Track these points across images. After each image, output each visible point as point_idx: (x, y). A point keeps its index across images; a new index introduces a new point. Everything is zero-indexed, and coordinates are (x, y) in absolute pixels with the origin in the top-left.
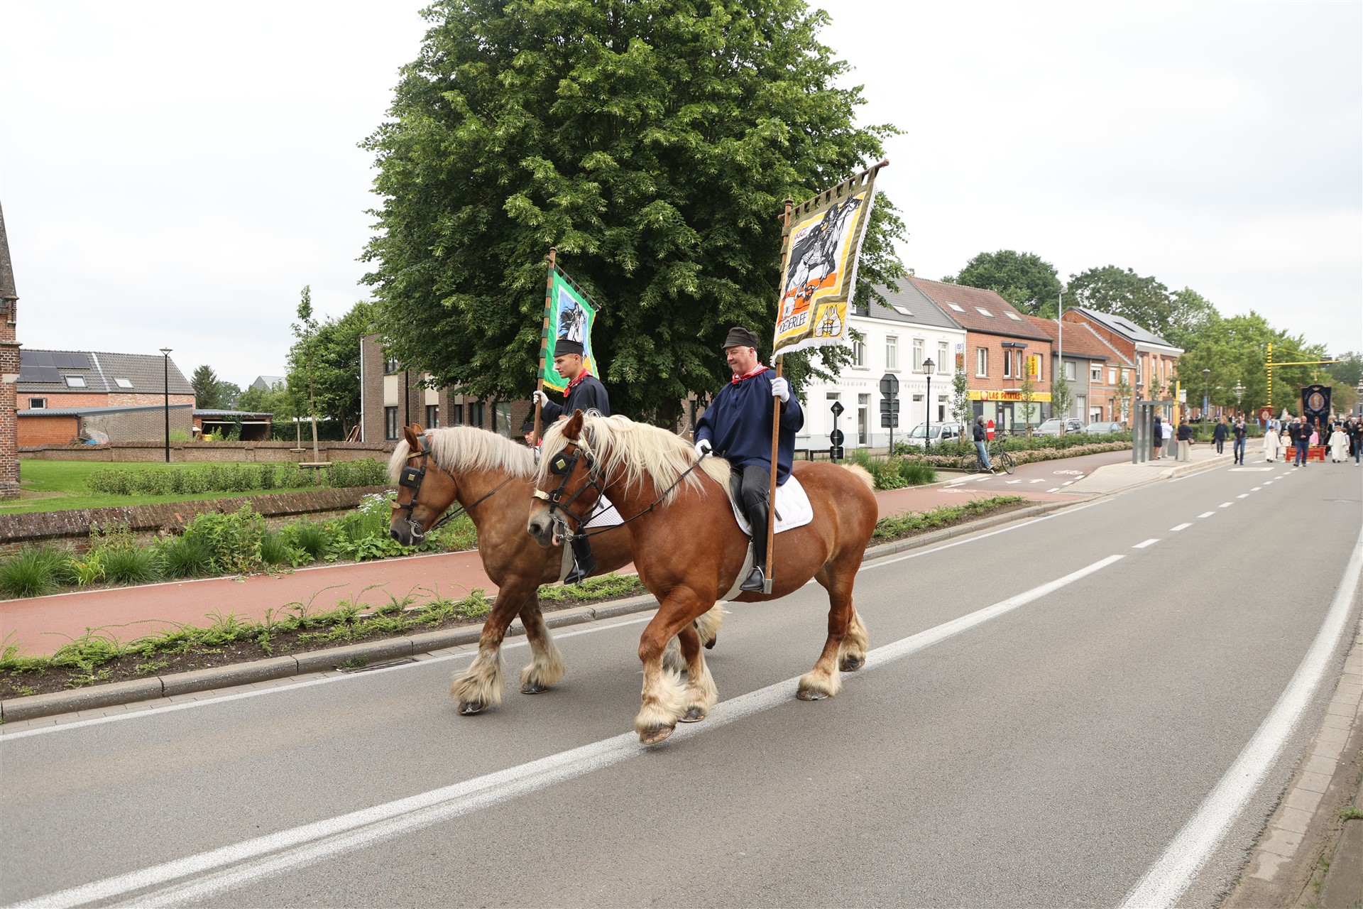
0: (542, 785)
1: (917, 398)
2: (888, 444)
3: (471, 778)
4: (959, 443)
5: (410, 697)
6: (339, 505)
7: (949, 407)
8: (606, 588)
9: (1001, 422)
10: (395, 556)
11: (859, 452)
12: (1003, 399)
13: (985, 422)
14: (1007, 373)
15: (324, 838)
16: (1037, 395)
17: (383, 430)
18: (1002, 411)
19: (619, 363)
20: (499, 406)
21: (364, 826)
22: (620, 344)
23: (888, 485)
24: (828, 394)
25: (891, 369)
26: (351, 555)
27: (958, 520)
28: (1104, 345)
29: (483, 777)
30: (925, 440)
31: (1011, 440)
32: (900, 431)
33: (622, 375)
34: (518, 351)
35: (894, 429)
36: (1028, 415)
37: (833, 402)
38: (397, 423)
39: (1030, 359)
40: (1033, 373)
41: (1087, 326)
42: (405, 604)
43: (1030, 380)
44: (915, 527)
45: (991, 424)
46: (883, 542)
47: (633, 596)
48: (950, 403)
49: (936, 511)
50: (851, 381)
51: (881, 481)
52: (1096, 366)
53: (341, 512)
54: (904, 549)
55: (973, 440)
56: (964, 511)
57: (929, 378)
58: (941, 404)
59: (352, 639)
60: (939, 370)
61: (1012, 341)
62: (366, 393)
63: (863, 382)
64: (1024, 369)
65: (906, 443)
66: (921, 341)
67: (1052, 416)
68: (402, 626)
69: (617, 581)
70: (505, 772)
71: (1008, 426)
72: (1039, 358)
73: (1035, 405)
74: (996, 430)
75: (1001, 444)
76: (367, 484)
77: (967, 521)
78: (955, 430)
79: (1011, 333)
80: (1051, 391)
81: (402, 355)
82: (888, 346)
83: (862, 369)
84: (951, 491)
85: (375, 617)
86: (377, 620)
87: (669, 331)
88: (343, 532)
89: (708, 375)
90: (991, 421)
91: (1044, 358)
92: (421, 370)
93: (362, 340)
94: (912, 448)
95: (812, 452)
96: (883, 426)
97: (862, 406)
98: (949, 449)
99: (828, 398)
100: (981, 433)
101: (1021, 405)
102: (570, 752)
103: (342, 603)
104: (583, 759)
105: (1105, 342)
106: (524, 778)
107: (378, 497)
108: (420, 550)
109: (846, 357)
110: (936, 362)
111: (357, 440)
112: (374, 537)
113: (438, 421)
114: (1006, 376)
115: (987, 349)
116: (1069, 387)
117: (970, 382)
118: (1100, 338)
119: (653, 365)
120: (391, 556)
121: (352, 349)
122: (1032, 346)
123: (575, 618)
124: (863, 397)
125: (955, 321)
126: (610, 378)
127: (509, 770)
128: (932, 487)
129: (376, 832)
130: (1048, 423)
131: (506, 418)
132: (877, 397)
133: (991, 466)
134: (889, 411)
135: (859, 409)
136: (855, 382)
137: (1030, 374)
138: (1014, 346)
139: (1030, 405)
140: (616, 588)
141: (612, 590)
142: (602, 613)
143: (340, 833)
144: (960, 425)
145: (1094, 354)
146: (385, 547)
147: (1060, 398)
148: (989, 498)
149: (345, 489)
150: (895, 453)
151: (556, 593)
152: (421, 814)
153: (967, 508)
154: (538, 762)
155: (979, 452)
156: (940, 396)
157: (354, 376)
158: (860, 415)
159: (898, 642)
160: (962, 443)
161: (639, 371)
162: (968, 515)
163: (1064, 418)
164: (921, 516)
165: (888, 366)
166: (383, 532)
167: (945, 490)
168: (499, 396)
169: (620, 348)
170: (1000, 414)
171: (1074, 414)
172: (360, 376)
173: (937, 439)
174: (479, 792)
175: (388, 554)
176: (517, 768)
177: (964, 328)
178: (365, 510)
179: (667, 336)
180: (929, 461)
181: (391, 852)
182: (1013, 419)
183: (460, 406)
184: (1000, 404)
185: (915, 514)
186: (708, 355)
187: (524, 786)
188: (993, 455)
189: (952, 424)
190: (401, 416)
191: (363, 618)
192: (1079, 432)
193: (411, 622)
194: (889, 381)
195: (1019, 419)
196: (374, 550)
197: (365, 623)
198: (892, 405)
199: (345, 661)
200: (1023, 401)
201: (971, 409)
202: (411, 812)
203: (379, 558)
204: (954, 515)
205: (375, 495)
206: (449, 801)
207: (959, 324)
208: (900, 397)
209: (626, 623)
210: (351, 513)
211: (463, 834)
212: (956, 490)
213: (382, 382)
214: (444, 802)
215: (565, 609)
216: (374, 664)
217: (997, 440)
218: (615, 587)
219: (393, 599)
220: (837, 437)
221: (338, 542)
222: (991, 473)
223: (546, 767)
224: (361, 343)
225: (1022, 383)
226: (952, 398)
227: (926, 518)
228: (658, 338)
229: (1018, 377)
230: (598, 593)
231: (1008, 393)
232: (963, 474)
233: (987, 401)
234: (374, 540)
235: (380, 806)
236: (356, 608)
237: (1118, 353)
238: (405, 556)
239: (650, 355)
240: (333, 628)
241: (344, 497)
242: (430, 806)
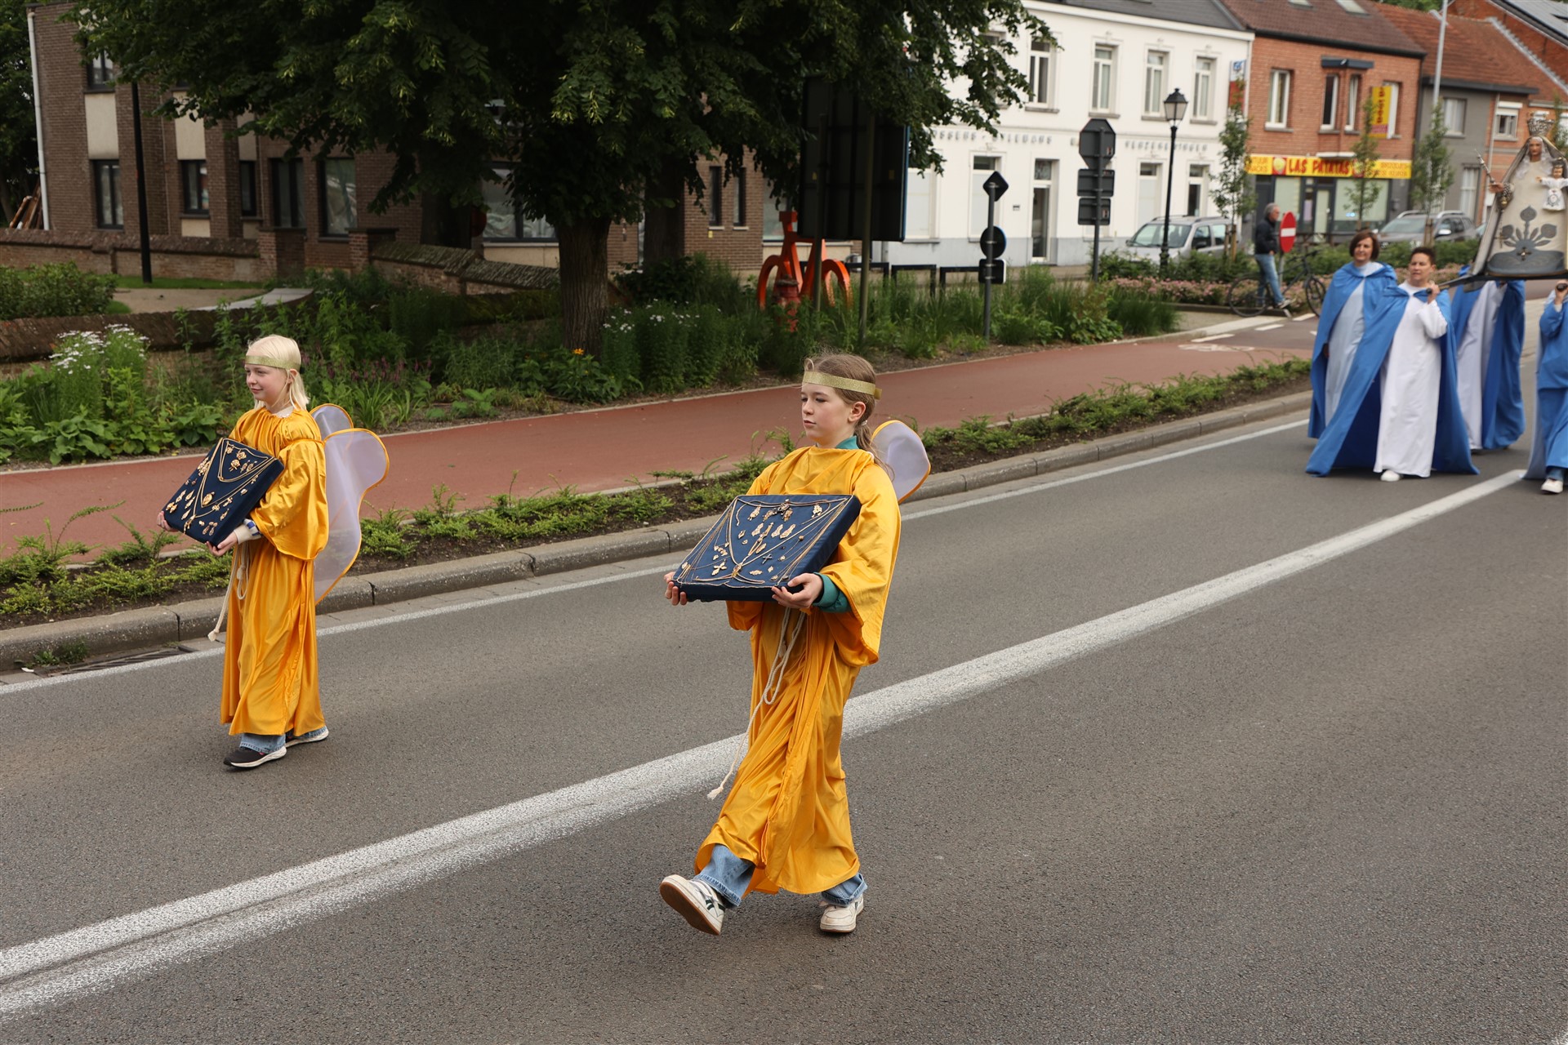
0: (444, 870)
1: (1148, 169)
2: (1088, 259)
3: (307, 862)
4: (1225, 258)
5: (179, 717)
6: (8, 352)
7: (1210, 186)
8: (555, 518)
9: (1307, 217)
10: (133, 455)
11: (1033, 273)
12: (1316, 174)
13: (1280, 218)
14: (1327, 121)
15: (14, 979)
16: (1383, 165)
17: (89, 206)
18: (1313, 197)
19: (575, 83)
20: (331, 166)
21: (97, 953)
22: (578, 45)
23: (1087, 335)
24: (976, 158)
25: (1101, 111)
26: (40, 453)
27: (1217, 402)
28: (1529, 63)
29: (331, 860)
30: (1159, 251)
31: (1327, 253)
32: (1112, 234)
33: (579, 107)
34: (373, 51)
35: (1101, 228)
36: (1362, 204)
37: (990, 173)
38: (119, 195)
39: (1376, 91)
40: (1380, 120)
41: (1496, 24)
42: (159, 545)
43: (1372, 134)
44: (1136, 412)
45: (1289, 221)
46: (1074, 440)
47: (607, 532)
48: (1212, 178)
49: (1175, 384)
50: (1021, 134)
51: (1072, 327)
52: (1507, 108)
53: (14, 367)
54: (1113, 453)
55: (1251, 251)
56: (1229, 384)
57: (1174, 129)
58: (1195, 181)
59: (54, 611)
60: (1195, 113)
61: (1343, 56)
62: (49, 129)
63: (1046, 135)
64: (1362, 114)
65: (1122, 256)
66: (1163, 56)
67: (1409, 207)
68: (156, 586)
69: (575, 504)
70: (372, 849)
71: (1321, 226)
72: (1393, 91)
73: (1379, 184)
74: (1298, 234)
75: (1308, 260)
76: (62, 314)
77: (1235, 404)
78: (1219, 231)
79: (1343, 39)
80: (1413, 157)
81: (121, 49)
82: (1097, 65)
83: (1045, 111)
84: (1206, 348)
85: (101, 570)
86: (104, 574)
87: (674, 21)
88: (21, 406)
89: (752, 112)
90: (1290, 216)
91: (1405, 90)
92: (168, 81)
93: (30, 15)
94: (1134, 266)
95: (944, 270)
96: (1081, 221)
97: (1042, 184)
98: (1205, 270)
99: (977, 167)
100: (1270, 237)
101: (1352, 185)
102: (494, 811)
103: (27, 544)
104: (520, 824)
105: (1532, 58)
106: (407, 859)
107: (91, 338)
108: (184, 443)
109: (1013, 88)
110: (1189, 97)
111: (33, 225)
112: (88, 417)
113: (205, 194)
114: (1325, 128)
115: (1292, 72)
116: (1449, 149)
117: (1256, 138)
118: (1522, 50)
119: (643, 91)
120: (124, 454)
121: (9, 33)
122: (1383, 67)
123: (498, 572)
124: (1044, 166)
125: (1234, 14)
126: (556, 114)
127: (379, 846)
128: (1170, 340)
129: (121, 964)
130: (1401, 219)
131: (344, 192)
132: (1072, 164)
133: (1286, 302)
134: (1094, 193)
135: (1036, 191)
136: (1030, 135)
137: (1374, 123)
138: (1346, 66)
139: (1368, 185)
140: (573, 518)
141: (566, 521)
142: (549, 562)
143: (48, 969)
144: (1228, 222)
145: (1505, 82)
146: (110, 437)
147: (1429, 170)
148: (1278, 361)
149: (20, 322)
150: (1101, 274)
151: (459, 526)
152: (210, 929)
153: (1235, 379)
154: (435, 831)
155: (1263, 275)
156: (1193, 167)
157: (18, 93)
158: (1035, 202)
159: (1102, 621)
160: (1231, 258)
161: (613, 101)
162: (1237, 392)
163: (1433, 210)
164: (1146, 393)
165: (1095, 105)
166: (106, 408)
167: (1194, 347)
168: (332, 142)
169: (578, 53)
170: (1308, 203)
171: (1454, 203)
172: (31, 92)
173: (1183, 250)
174: (322, 886)
175: (118, 451)
176: (395, 841)
177: (1248, 29)
178: (65, 363)
179: (669, 32)
180: (1164, 291)
181: (154, 999)
182: (1331, 213)
183: (251, 164)
184: (1310, 182)
185: (1136, 390)
186: (752, 71)
187: (409, 872)
188: (1289, 281)
189: (1215, 220)
190: (127, 180)
191: (73, 574)
192: (1461, 239)
193: (175, 577)
194: (1097, 134)
195: (1346, 213)
196: (88, 443)
197: (79, 580)
198: (1101, 181)
199: (40, 653)
200: (1354, 178)
201: (1252, 192)
202: (190, 925)
203: (100, 458)
204: (1211, 392)
205: (85, 334)
206: (266, 904)
207: (1240, 20)
208: (1116, 164)
209: (594, 582)
210: (34, 369)
211: (295, 962)
212: (1214, 347)
213: (82, 108)
214: (255, 904)
215: (477, 554)
216: (101, 657)
217: (1299, 251)
218: (571, 516)
219: (136, 536)
220: (993, 240)
221: (10, 425)
222: (1283, 315)
223: (449, 838)
224: (30, 21)
225: (1358, 141)
226: (1217, 169)
227: (1157, 396)
228: (652, 35)
229: (1349, 128)
230: (539, 526)
231: (1326, 161)
232: (1229, 317)
233: (1284, 176)
234: (88, 422)
235: (127, 917)
236: (59, 551)
237: (1556, 80)
238: (155, 454)
239: (636, 69)
240: (11, 590)
241: (17, 336)
242: (227, 914)
